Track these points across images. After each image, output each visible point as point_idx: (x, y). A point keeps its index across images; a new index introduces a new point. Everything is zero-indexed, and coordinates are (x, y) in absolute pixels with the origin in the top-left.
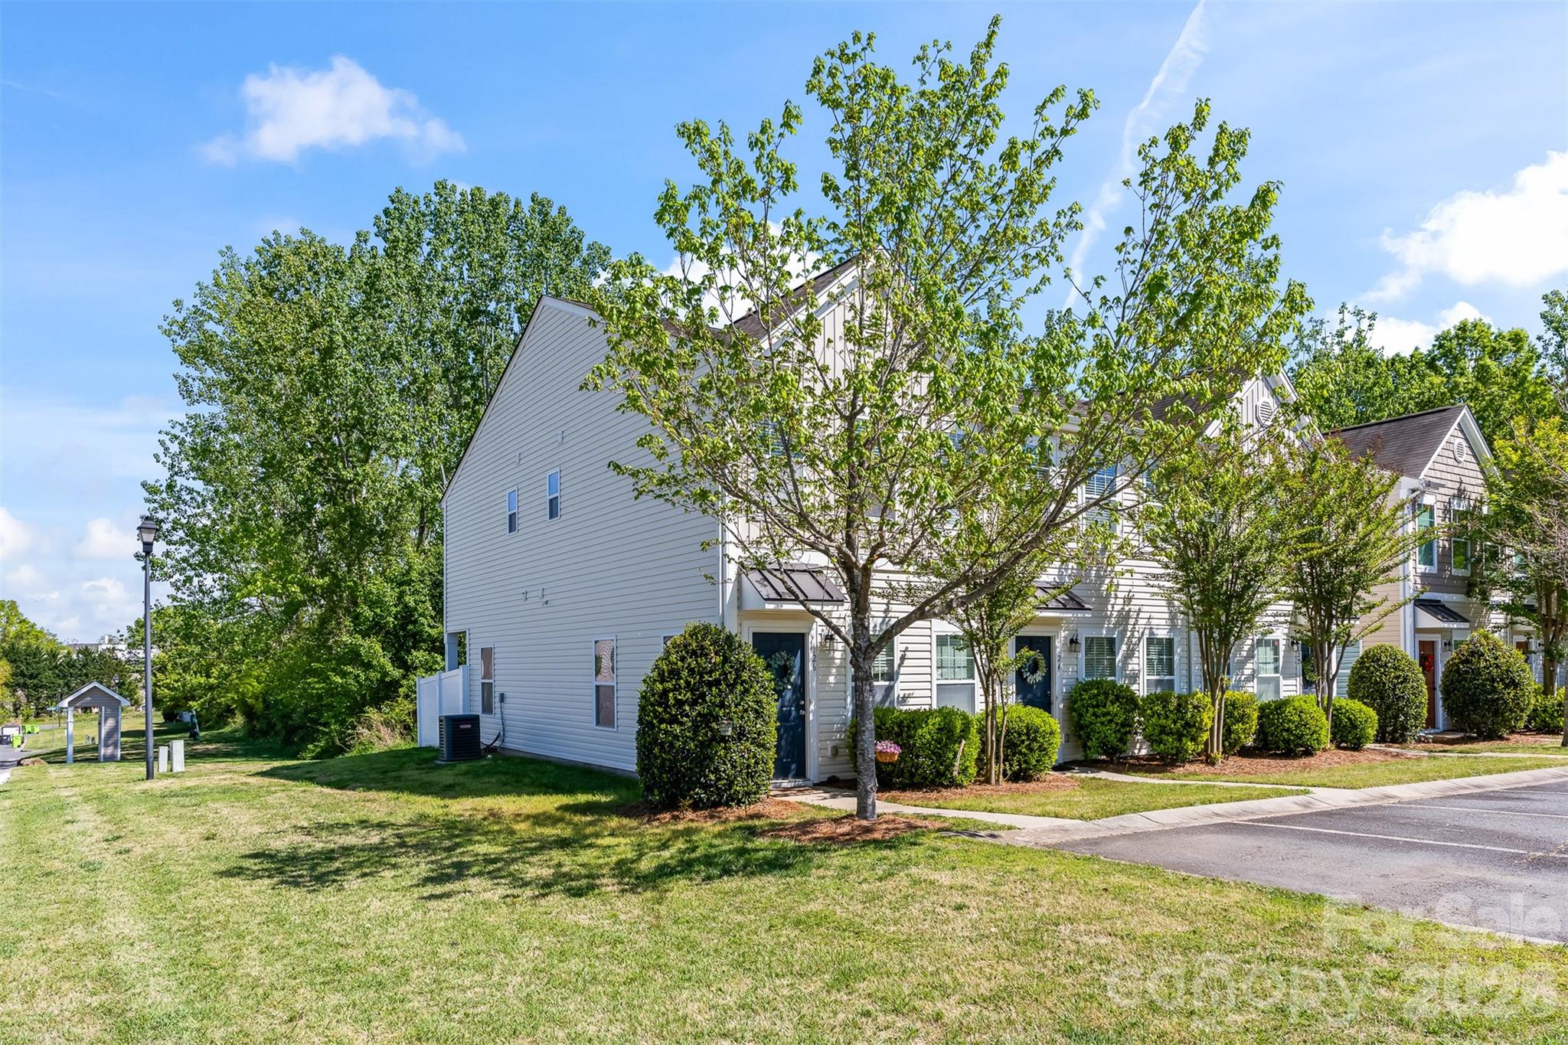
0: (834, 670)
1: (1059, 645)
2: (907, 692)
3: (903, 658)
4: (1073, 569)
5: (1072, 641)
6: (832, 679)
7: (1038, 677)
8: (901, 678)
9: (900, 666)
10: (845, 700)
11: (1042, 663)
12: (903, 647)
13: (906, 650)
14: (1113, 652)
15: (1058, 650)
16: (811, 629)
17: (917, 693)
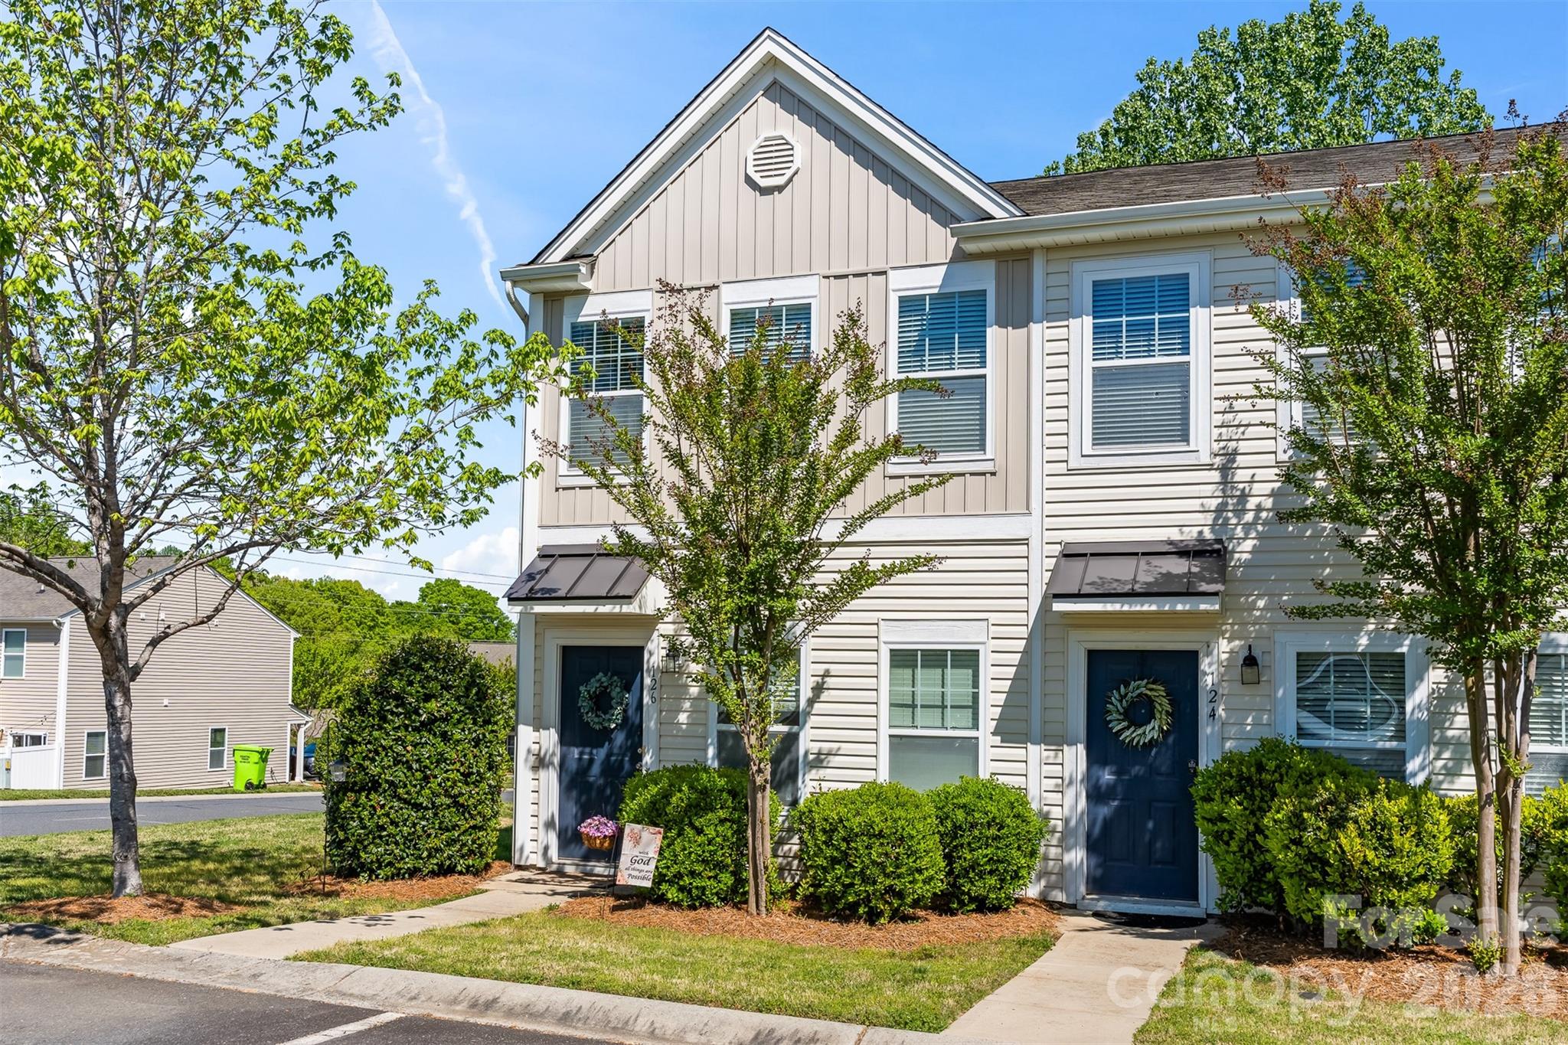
0: (687, 705)
1: (1210, 672)
2: (826, 746)
3: (818, 689)
4: (1259, 509)
5: (1250, 661)
6: (683, 718)
7: (1151, 731)
8: (813, 720)
9: (811, 702)
10: (705, 750)
11: (1163, 704)
12: (820, 669)
13: (827, 674)
14: (1400, 689)
15: (1209, 680)
16: (649, 638)
17: (846, 748)
